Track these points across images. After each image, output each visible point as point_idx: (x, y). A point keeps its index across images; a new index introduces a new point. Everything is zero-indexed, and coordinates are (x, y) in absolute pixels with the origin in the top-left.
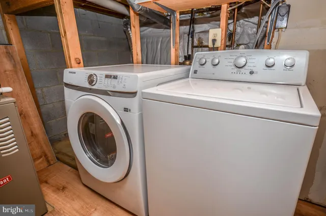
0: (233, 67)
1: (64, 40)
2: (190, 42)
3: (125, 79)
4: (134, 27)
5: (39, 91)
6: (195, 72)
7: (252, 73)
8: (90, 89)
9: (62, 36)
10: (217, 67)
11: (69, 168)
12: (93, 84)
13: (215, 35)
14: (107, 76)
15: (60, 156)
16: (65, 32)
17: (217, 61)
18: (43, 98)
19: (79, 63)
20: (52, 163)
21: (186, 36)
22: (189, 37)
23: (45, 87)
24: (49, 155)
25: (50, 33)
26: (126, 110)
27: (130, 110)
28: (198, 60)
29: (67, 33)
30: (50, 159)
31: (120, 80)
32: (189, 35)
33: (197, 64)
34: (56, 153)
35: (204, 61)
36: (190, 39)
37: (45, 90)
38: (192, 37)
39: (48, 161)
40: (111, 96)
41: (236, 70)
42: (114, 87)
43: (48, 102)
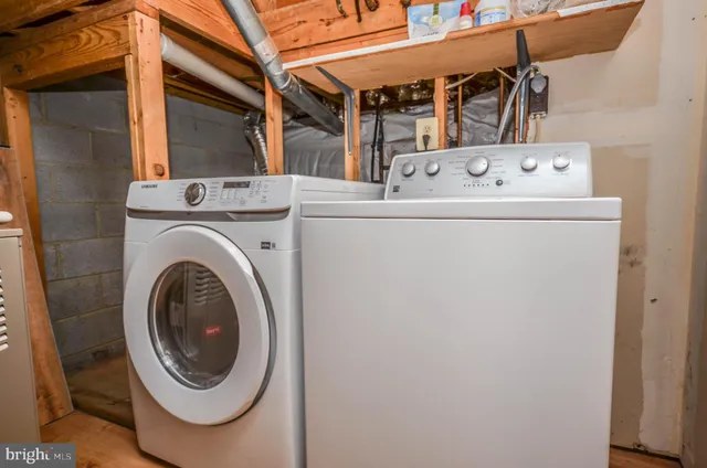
0: (467, 176)
1: (135, 129)
2: (377, 159)
3: (266, 186)
4: (272, 119)
5: (50, 250)
6: (396, 189)
7: (499, 183)
8: (189, 213)
9: (132, 123)
10: (436, 177)
11: (105, 423)
12: (196, 202)
13: (428, 128)
14: (227, 185)
15: (81, 398)
16: (140, 115)
17: (435, 168)
18: (57, 264)
19: (162, 175)
20: (60, 414)
21: (369, 147)
22: (373, 151)
23: (67, 241)
24: (56, 393)
25: (93, 132)
26: (266, 245)
27: (274, 246)
28: (400, 168)
29: (145, 116)
30: (57, 403)
31: (256, 189)
32: (373, 147)
33: (399, 176)
34: (72, 392)
35: (411, 169)
36: (377, 153)
37: (64, 247)
38: (381, 149)
39: (51, 410)
40: (232, 220)
41: (471, 180)
42: (243, 203)
43: (66, 276)
